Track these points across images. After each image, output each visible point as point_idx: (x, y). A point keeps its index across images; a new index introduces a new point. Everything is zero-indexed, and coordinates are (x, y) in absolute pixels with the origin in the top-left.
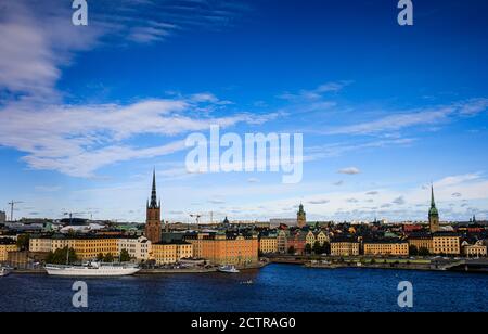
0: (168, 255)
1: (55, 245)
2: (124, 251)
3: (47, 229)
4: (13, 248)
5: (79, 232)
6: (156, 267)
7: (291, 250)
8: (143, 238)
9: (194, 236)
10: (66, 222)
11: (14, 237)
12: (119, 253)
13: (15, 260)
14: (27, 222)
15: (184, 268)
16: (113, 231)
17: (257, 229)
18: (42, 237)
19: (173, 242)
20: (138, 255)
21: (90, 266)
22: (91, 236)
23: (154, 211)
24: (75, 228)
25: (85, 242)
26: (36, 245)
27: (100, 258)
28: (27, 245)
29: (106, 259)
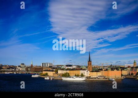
0: (95, 75)
1: (64, 72)
2: (82, 74)
3: (62, 68)
4: (54, 72)
5: (70, 69)
6: (91, 78)
7: (132, 74)
8: (87, 70)
9: (102, 70)
10: (67, 66)
11: (54, 70)
12: (80, 74)
13: (54, 75)
14: (58, 66)
15: (99, 79)
16: (79, 68)
17: (121, 68)
18: (61, 70)
19: (96, 71)
20: (86, 75)
21: (73, 78)
22: (73, 70)
23: (90, 63)
24: (69, 67)
25: (72, 71)
26: (60, 72)
27: (76, 76)
28: (57, 72)
29: (77, 76)
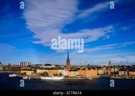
0: (73, 74)
1: (43, 71)
2: (60, 73)
3: (41, 67)
4: (33, 72)
5: (49, 68)
6: (69, 77)
7: (107, 73)
8: (65, 69)
9: (79, 69)
10: (46, 65)
11: (33, 69)
12: (59, 73)
13: (33, 75)
14: (37, 65)
15: (77, 78)
16: (58, 67)
17: (97, 67)
18: (40, 69)
19: (74, 71)
20: (64, 74)
21: (51, 77)
22: (52, 69)
23: (68, 62)
24: (48, 67)
25: (50, 70)
26: (38, 71)
27: (54, 75)
28: (36, 71)
29: (56, 75)
